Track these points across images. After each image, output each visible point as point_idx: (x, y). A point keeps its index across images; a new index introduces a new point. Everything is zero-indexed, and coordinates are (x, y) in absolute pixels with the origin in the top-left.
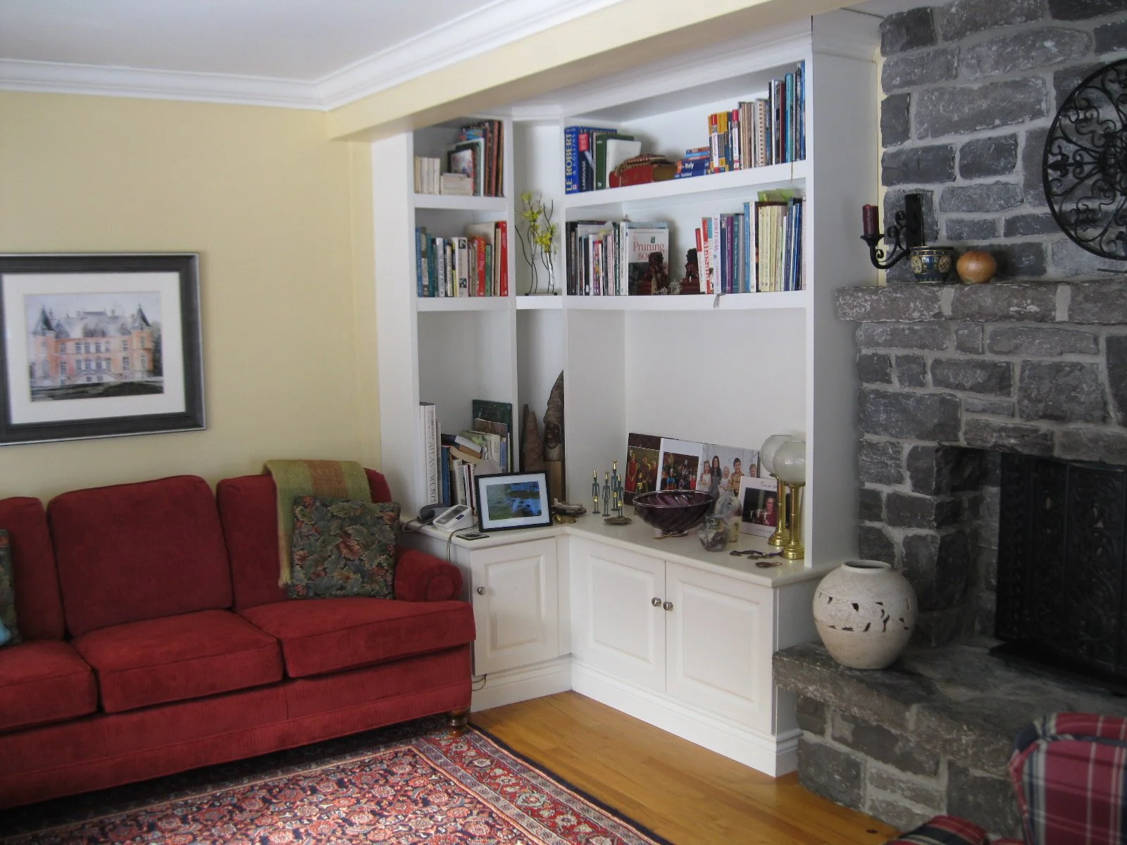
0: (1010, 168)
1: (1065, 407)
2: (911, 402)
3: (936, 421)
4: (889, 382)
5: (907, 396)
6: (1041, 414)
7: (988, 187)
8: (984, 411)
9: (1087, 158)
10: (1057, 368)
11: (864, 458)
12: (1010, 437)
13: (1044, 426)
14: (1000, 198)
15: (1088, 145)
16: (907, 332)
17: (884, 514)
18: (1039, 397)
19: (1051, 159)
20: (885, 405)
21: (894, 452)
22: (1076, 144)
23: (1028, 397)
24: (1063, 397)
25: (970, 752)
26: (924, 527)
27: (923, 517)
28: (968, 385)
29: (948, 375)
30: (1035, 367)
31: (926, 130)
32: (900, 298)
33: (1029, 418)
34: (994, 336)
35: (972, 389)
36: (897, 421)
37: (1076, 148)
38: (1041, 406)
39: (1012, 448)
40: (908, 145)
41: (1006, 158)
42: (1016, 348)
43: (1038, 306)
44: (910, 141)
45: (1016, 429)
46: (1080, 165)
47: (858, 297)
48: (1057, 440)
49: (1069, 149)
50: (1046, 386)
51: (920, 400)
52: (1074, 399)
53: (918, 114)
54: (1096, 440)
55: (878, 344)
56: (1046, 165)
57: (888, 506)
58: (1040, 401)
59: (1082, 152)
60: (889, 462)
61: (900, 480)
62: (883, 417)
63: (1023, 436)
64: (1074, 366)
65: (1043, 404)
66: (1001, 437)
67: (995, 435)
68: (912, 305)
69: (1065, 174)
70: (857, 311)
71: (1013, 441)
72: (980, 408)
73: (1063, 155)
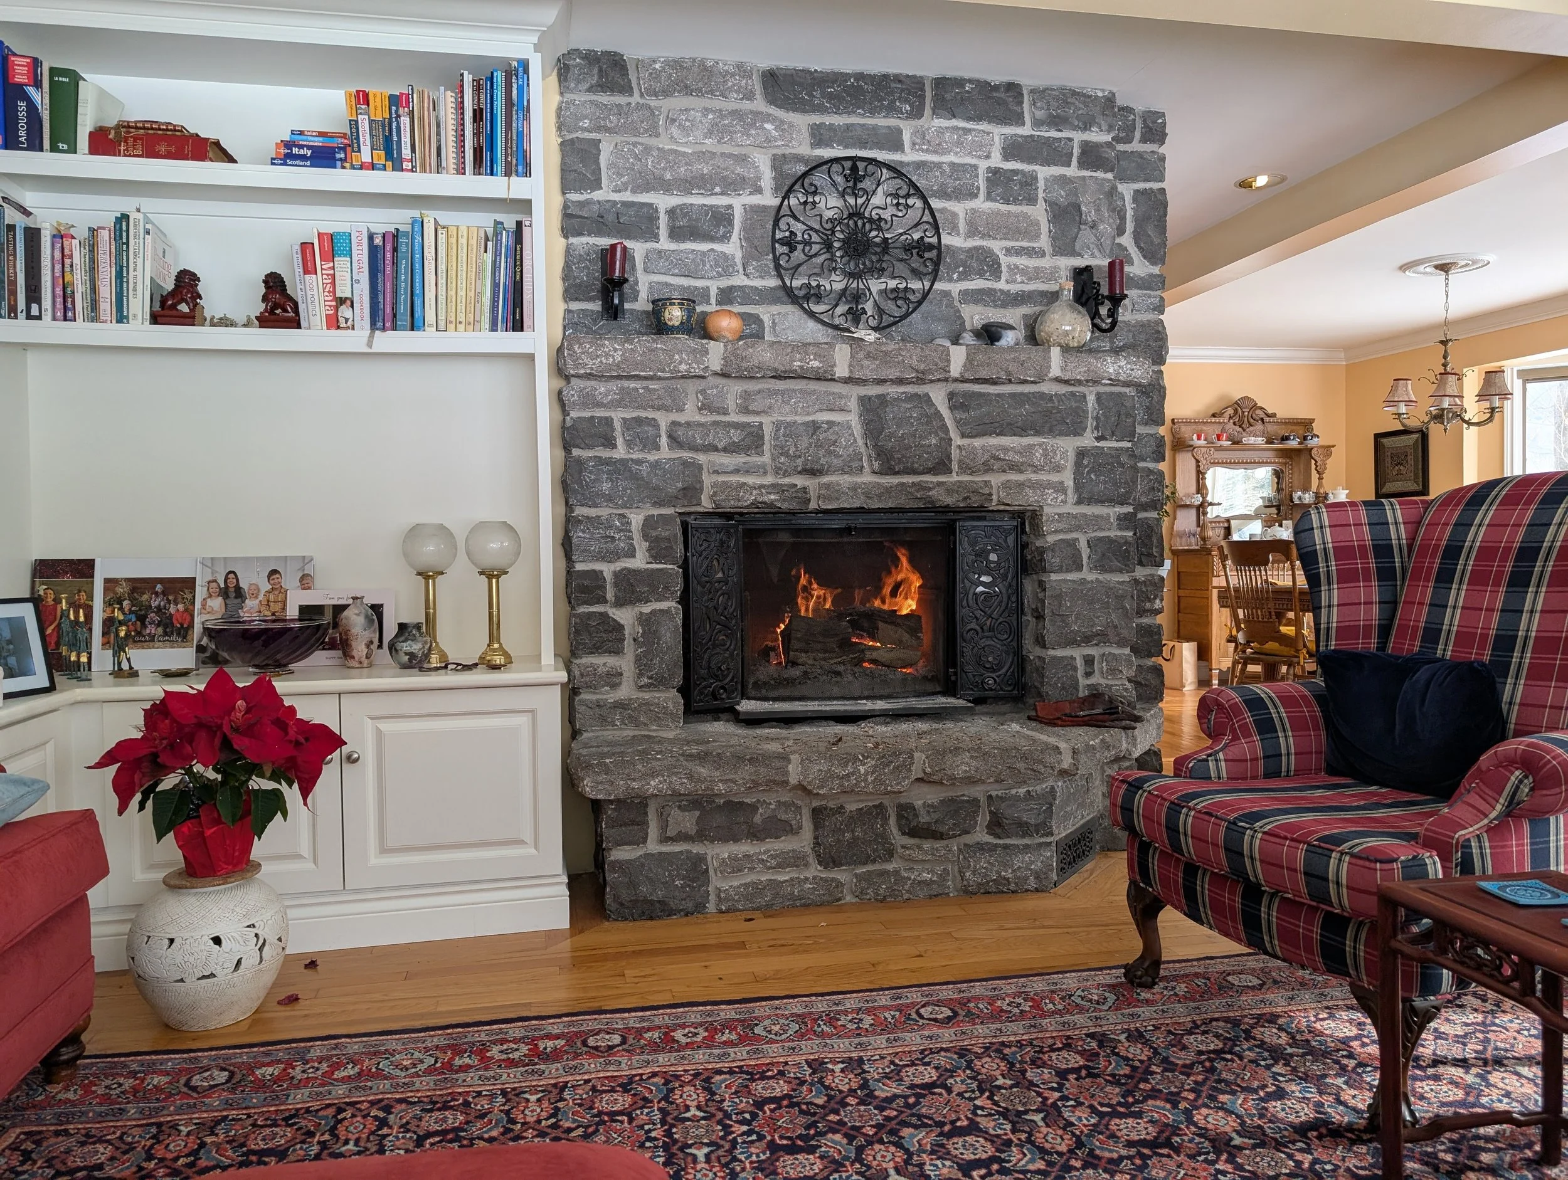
0: (725, 238)
1: (823, 461)
2: (644, 469)
3: (680, 485)
4: (614, 446)
5: (639, 462)
6: (799, 469)
7: (703, 253)
8: (737, 471)
9: (815, 238)
10: (815, 427)
11: (580, 534)
12: (770, 493)
13: (800, 481)
14: (717, 265)
15: (817, 227)
16: (641, 391)
17: (610, 595)
18: (798, 453)
19: (779, 235)
20: (609, 473)
21: (623, 524)
22: (804, 223)
23: (786, 454)
24: (822, 452)
25: (870, 779)
26: (667, 599)
27: (666, 588)
28: (720, 446)
29: (693, 436)
30: (789, 425)
31: (625, 185)
32: (661, 349)
33: (786, 474)
34: (746, 396)
35: (725, 450)
36: (625, 490)
37: (805, 227)
38: (800, 461)
39: (771, 505)
40: (598, 195)
41: (725, 227)
42: (770, 408)
43: (821, 362)
44: (601, 192)
45: (773, 486)
46: (807, 243)
47: (603, 346)
48: (812, 494)
49: (798, 228)
50: (804, 442)
51: (656, 465)
52: (829, 453)
53: (611, 165)
54: (855, 488)
55: (600, 405)
56: (774, 241)
57: (616, 585)
58: (800, 457)
59: (811, 233)
60: (617, 536)
61: (632, 554)
62: (606, 486)
63: (783, 491)
64: (831, 423)
65: (803, 459)
66: (762, 494)
67: (754, 492)
68: (677, 357)
69: (793, 249)
70: (601, 362)
71: (772, 497)
72: (731, 468)
73: (791, 232)
